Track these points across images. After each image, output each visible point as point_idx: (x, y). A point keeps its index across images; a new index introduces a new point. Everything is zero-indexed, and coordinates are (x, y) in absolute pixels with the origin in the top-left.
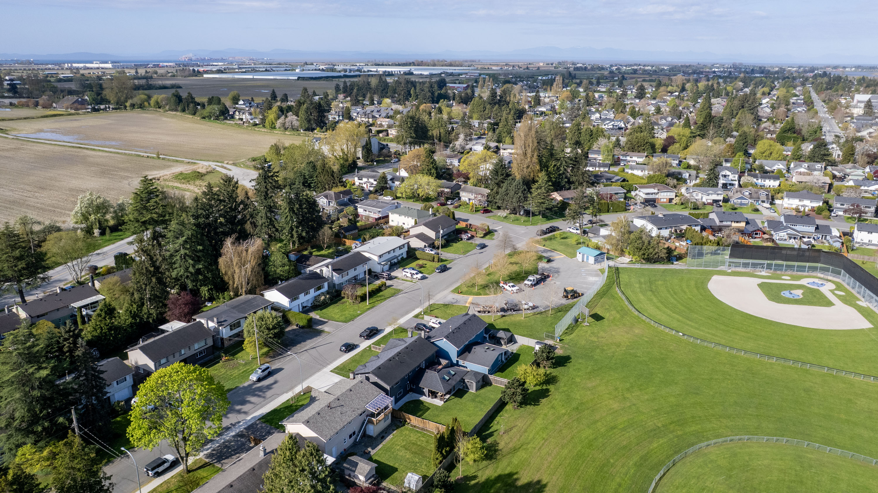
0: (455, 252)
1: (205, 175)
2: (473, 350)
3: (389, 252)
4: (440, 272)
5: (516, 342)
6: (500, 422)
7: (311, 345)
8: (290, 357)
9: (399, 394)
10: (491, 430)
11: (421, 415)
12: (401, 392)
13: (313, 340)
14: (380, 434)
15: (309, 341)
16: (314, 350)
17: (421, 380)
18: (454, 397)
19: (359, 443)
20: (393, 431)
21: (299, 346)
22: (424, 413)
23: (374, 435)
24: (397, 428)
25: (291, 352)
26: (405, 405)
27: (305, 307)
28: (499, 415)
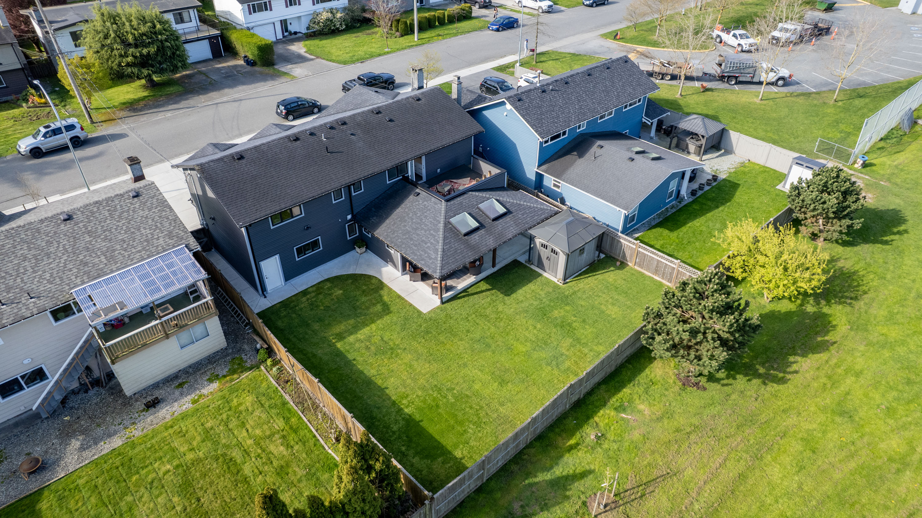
2: (594, 149)
5: (729, 151)
6: (611, 436)
7: (236, 96)
8: (169, 114)
9: (300, 251)
10: (558, 471)
11: (341, 337)
12: (315, 244)
13: (253, 86)
14: (156, 386)
15: (241, 88)
16: (236, 104)
17: (388, 216)
18: (484, 286)
19: (54, 414)
20: (210, 381)
21: (213, 94)
22: (356, 329)
23: (128, 391)
24: (233, 372)
25: (183, 104)
26: (319, 287)
27: (295, 33)
28: (614, 401)
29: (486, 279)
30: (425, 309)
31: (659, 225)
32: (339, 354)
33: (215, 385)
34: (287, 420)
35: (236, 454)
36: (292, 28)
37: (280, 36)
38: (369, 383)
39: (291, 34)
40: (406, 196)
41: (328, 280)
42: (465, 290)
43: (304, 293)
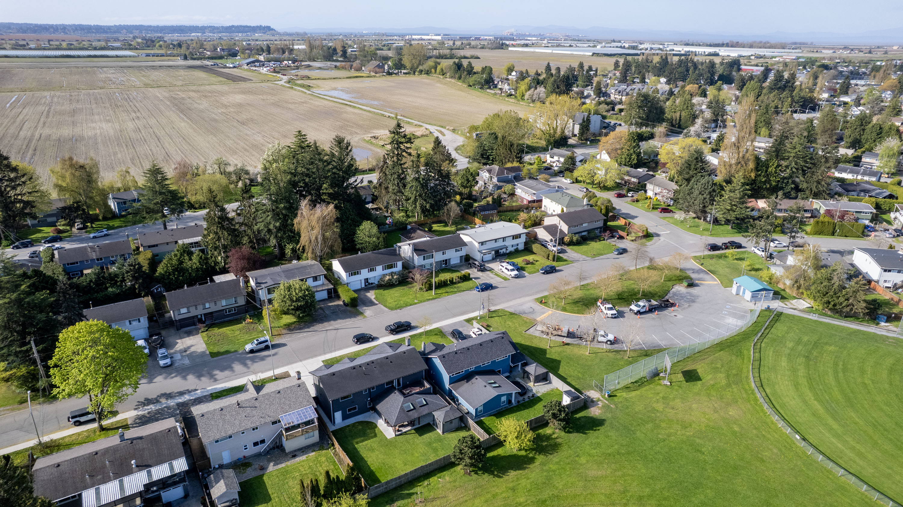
0: (584, 253)
1: (418, 137)
2: (474, 380)
4: (544, 273)
5: (550, 383)
6: (432, 484)
7: (337, 326)
8: (305, 334)
9: (349, 410)
10: (411, 491)
11: (357, 443)
12: (355, 408)
13: (344, 320)
14: (295, 451)
15: (339, 321)
16: (335, 331)
17: (383, 400)
18: (413, 431)
19: (266, 455)
20: (312, 452)
21: (326, 324)
22: (363, 441)
23: (287, 450)
24: (320, 450)
25: (312, 329)
26: (354, 425)
27: (372, 284)
28: (439, 475)
29: (415, 429)
30: (389, 437)
31: (494, 415)
32: (355, 449)
33: (314, 453)
34: (334, 466)
35: (318, 473)
36: (370, 281)
37: (363, 286)
38: (362, 459)
39: (369, 284)
40: (391, 393)
41: (358, 422)
42: (405, 432)
43: (348, 426)
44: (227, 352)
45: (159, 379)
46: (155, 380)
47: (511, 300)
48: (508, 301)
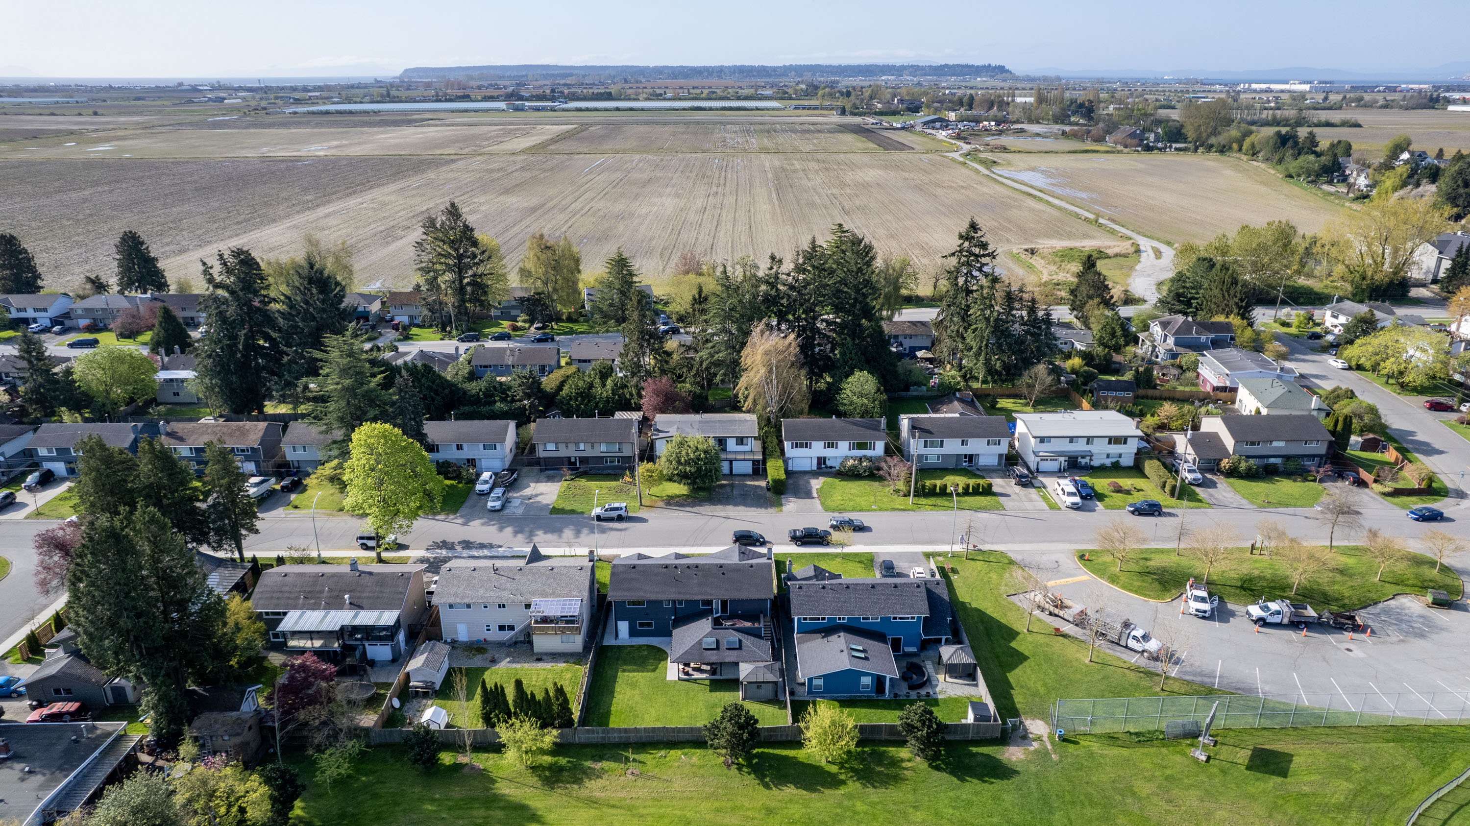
0: (1252, 498)
1: (1107, 257)
2: (834, 638)
3: (1072, 439)
6: (668, 758)
7: (731, 514)
8: (681, 514)
9: (641, 625)
10: (634, 756)
11: (623, 671)
13: (748, 509)
14: (546, 654)
15: (740, 508)
16: (723, 520)
17: (687, 624)
18: (707, 682)
19: (510, 646)
20: (564, 662)
21: (720, 507)
22: (634, 671)
23: (536, 650)
24: (572, 662)
26: (640, 647)
27: (828, 467)
28: (686, 750)
29: (711, 680)
30: (668, 678)
31: (840, 701)
32: (615, 677)
33: (564, 665)
34: (572, 689)
36: (828, 463)
37: (815, 468)
38: (613, 692)
39: (826, 467)
40: (701, 618)
41: (646, 644)
42: (696, 680)
43: (632, 646)
44: (573, 512)
45: (476, 523)
46: (471, 524)
47: (1031, 542)
48: (1025, 542)
